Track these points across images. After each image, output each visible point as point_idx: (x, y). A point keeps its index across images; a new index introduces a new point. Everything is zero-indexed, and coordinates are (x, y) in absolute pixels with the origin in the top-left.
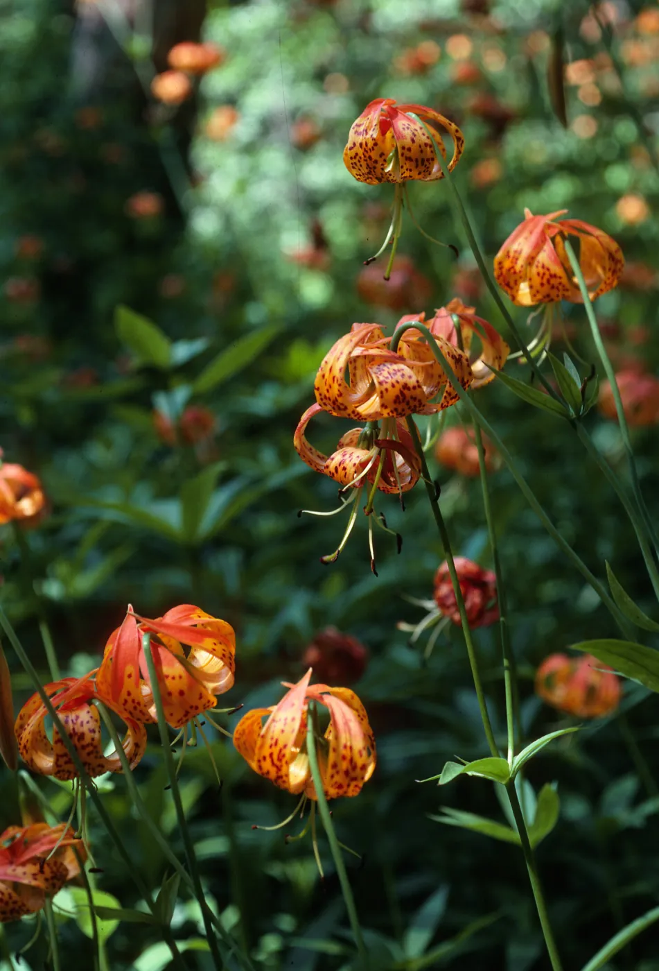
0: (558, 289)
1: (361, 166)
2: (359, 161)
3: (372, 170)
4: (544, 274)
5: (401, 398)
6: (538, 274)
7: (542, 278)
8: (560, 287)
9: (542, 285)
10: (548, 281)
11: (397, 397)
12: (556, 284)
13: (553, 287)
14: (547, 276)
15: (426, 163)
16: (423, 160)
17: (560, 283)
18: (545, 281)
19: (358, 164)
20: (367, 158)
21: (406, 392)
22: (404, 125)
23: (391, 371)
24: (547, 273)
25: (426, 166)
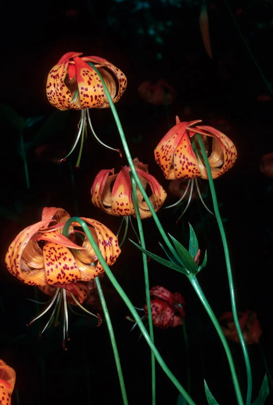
0: (193, 171)
1: (55, 99)
2: (54, 96)
3: (62, 102)
4: (184, 162)
5: (62, 275)
6: (181, 162)
7: (183, 165)
8: (195, 171)
9: (183, 169)
10: (187, 167)
11: (59, 275)
12: (192, 169)
13: (190, 171)
14: (186, 164)
15: (98, 98)
16: (96, 97)
17: (194, 169)
18: (185, 167)
19: (53, 98)
20: (58, 94)
21: (66, 271)
22: (84, 71)
23: (58, 255)
24: (186, 162)
25: (98, 100)
